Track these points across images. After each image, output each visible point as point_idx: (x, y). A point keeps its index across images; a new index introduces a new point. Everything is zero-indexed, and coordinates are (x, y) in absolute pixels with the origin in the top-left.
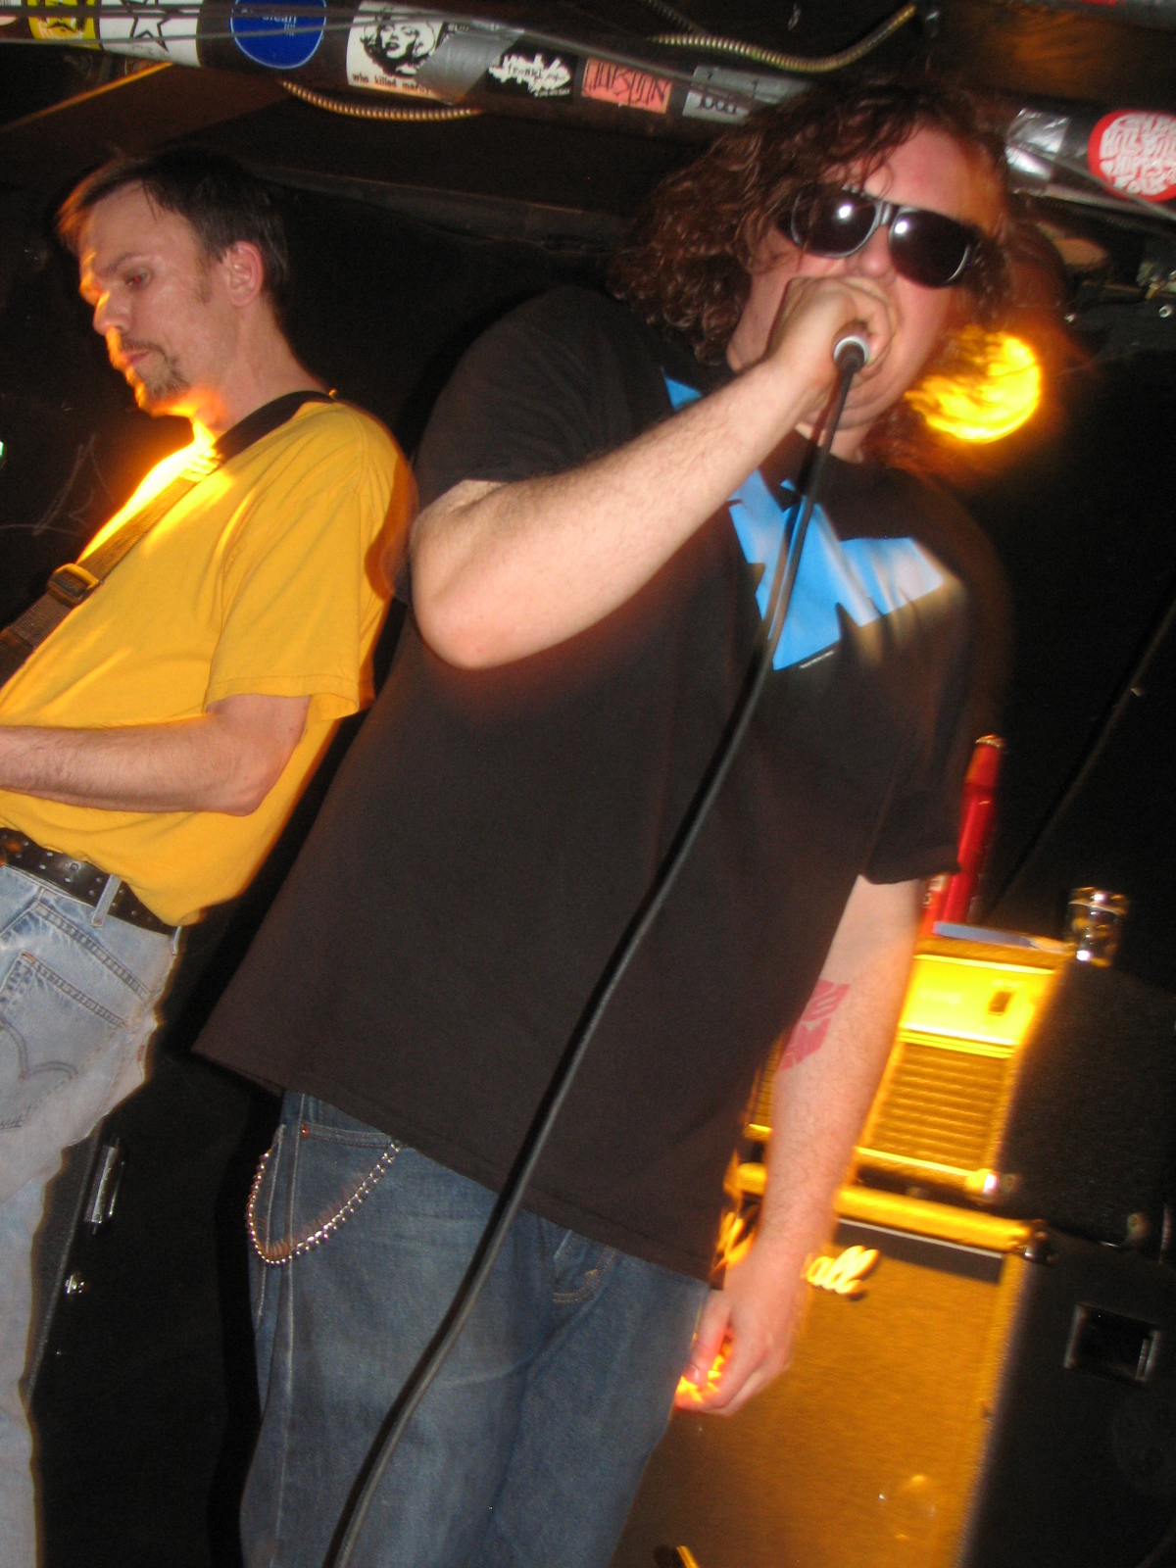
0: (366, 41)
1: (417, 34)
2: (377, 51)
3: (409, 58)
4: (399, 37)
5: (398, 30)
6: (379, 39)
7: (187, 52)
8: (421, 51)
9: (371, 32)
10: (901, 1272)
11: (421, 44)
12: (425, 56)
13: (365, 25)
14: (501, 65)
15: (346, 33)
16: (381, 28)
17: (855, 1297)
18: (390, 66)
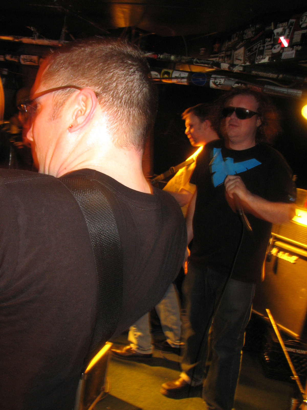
0: (213, 82)
1: (221, 81)
2: (215, 83)
3: (220, 84)
4: (218, 81)
5: (218, 80)
6: (215, 82)
7: (186, 84)
8: (221, 83)
9: (213, 80)
10: (302, 261)
11: (221, 82)
12: (222, 84)
13: (212, 79)
14: (234, 85)
15: (209, 81)
16: (215, 80)
17: (294, 263)
18: (217, 85)
